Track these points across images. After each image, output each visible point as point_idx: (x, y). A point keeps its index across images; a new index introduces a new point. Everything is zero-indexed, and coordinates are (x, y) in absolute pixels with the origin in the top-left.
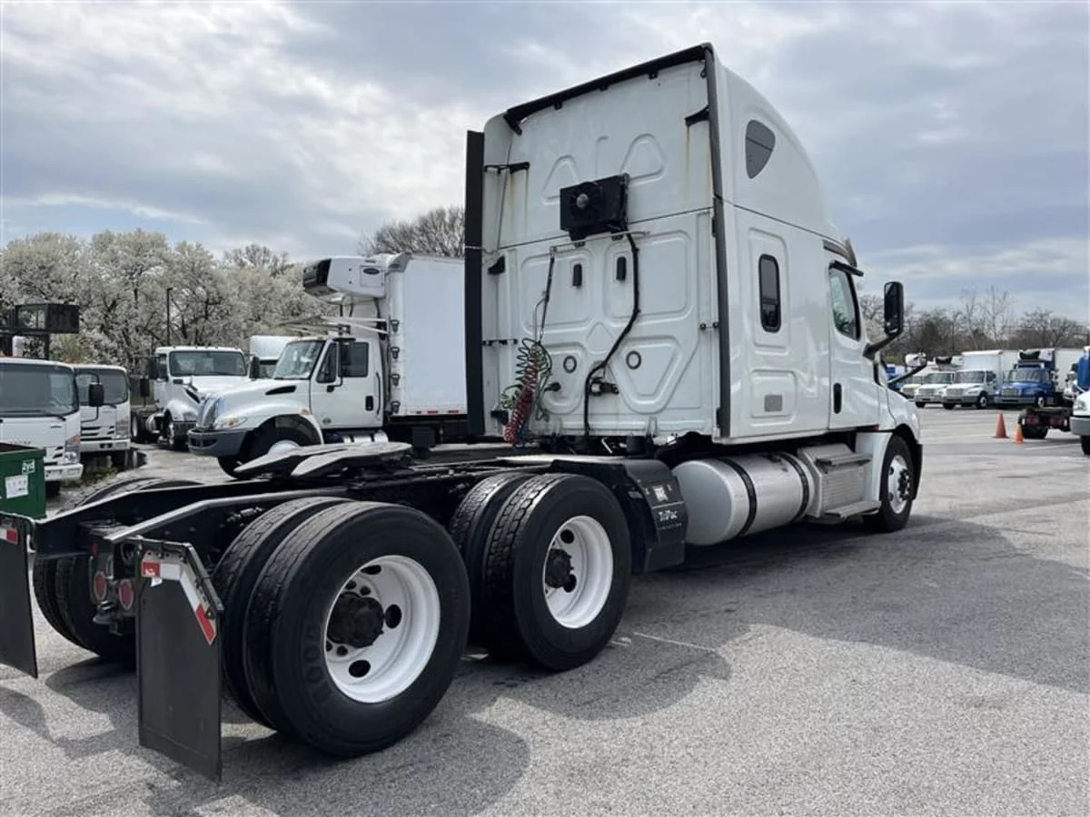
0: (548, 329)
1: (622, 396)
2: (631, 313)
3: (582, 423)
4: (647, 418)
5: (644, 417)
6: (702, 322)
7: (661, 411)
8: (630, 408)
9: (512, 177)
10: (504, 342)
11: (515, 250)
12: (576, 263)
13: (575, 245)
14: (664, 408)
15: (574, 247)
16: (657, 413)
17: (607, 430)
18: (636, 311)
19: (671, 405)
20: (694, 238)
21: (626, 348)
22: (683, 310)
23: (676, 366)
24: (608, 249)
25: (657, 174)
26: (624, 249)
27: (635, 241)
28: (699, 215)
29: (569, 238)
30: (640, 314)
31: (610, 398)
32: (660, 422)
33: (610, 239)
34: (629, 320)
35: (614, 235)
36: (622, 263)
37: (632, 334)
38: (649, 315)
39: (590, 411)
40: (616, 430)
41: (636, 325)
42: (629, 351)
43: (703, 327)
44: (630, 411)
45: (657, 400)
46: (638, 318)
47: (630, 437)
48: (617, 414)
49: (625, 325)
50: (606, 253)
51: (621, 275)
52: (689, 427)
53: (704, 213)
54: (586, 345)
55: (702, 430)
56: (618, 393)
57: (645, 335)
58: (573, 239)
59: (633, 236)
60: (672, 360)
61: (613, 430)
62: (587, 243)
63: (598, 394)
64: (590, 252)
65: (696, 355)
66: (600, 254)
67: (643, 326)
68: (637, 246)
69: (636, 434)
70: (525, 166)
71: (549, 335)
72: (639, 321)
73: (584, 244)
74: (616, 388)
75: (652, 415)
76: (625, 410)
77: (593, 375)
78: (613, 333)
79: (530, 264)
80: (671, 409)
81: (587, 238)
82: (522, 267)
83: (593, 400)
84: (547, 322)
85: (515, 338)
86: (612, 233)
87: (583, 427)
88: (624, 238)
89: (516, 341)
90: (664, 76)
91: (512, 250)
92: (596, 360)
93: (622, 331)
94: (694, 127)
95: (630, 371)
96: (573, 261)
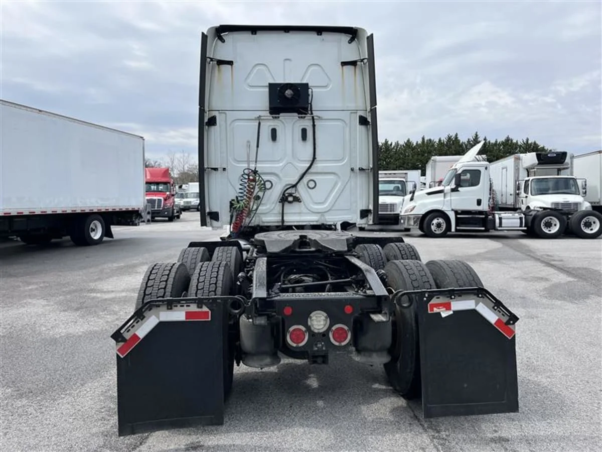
0: (259, 164)
1: (304, 202)
2: (311, 159)
3: (281, 218)
4: (319, 215)
5: (317, 214)
6: (352, 167)
7: (327, 212)
8: (309, 210)
9: (219, 68)
10: (216, 169)
11: (225, 113)
12: (273, 127)
14: (330, 210)
15: (271, 118)
16: (325, 212)
17: (294, 222)
18: (314, 158)
19: (333, 209)
20: (349, 125)
21: (307, 177)
22: (341, 160)
23: (338, 187)
24: (296, 122)
25: (326, 87)
26: (307, 123)
27: (315, 121)
28: (352, 113)
29: (268, 112)
30: (315, 160)
31: (296, 204)
32: (326, 217)
33: (297, 117)
34: (310, 163)
35: (300, 115)
36: (304, 131)
37: (311, 170)
38: (320, 161)
39: (285, 212)
40: (299, 222)
41: (314, 165)
42: (309, 179)
43: (352, 170)
44: (308, 212)
45: (327, 205)
46: (315, 162)
47: (308, 226)
48: (300, 213)
49: (308, 165)
50: (294, 124)
51: (304, 136)
52: (343, 219)
53: (354, 113)
54: (281, 175)
55: (350, 220)
56: (301, 202)
57: (319, 171)
58: (271, 113)
59: (315, 118)
60: (335, 185)
61: (297, 222)
62: (280, 118)
63: (290, 202)
64: (283, 123)
65: (349, 184)
66: (289, 124)
67: (318, 166)
68: (315, 123)
69: (312, 223)
70: (230, 63)
71: (260, 167)
72: (316, 164)
73: (279, 117)
74: (300, 199)
75: (322, 213)
76: (305, 211)
77: (287, 192)
78: (299, 169)
79: (237, 123)
80: (334, 210)
81: (281, 114)
82: (230, 124)
83: (287, 205)
84: (258, 159)
85: (224, 167)
86: (299, 114)
87: (281, 220)
88: (306, 118)
89: (224, 169)
90: (326, 36)
91: (221, 113)
92: (287, 183)
93: (306, 168)
94: (346, 68)
95: (309, 190)
96: (271, 125)
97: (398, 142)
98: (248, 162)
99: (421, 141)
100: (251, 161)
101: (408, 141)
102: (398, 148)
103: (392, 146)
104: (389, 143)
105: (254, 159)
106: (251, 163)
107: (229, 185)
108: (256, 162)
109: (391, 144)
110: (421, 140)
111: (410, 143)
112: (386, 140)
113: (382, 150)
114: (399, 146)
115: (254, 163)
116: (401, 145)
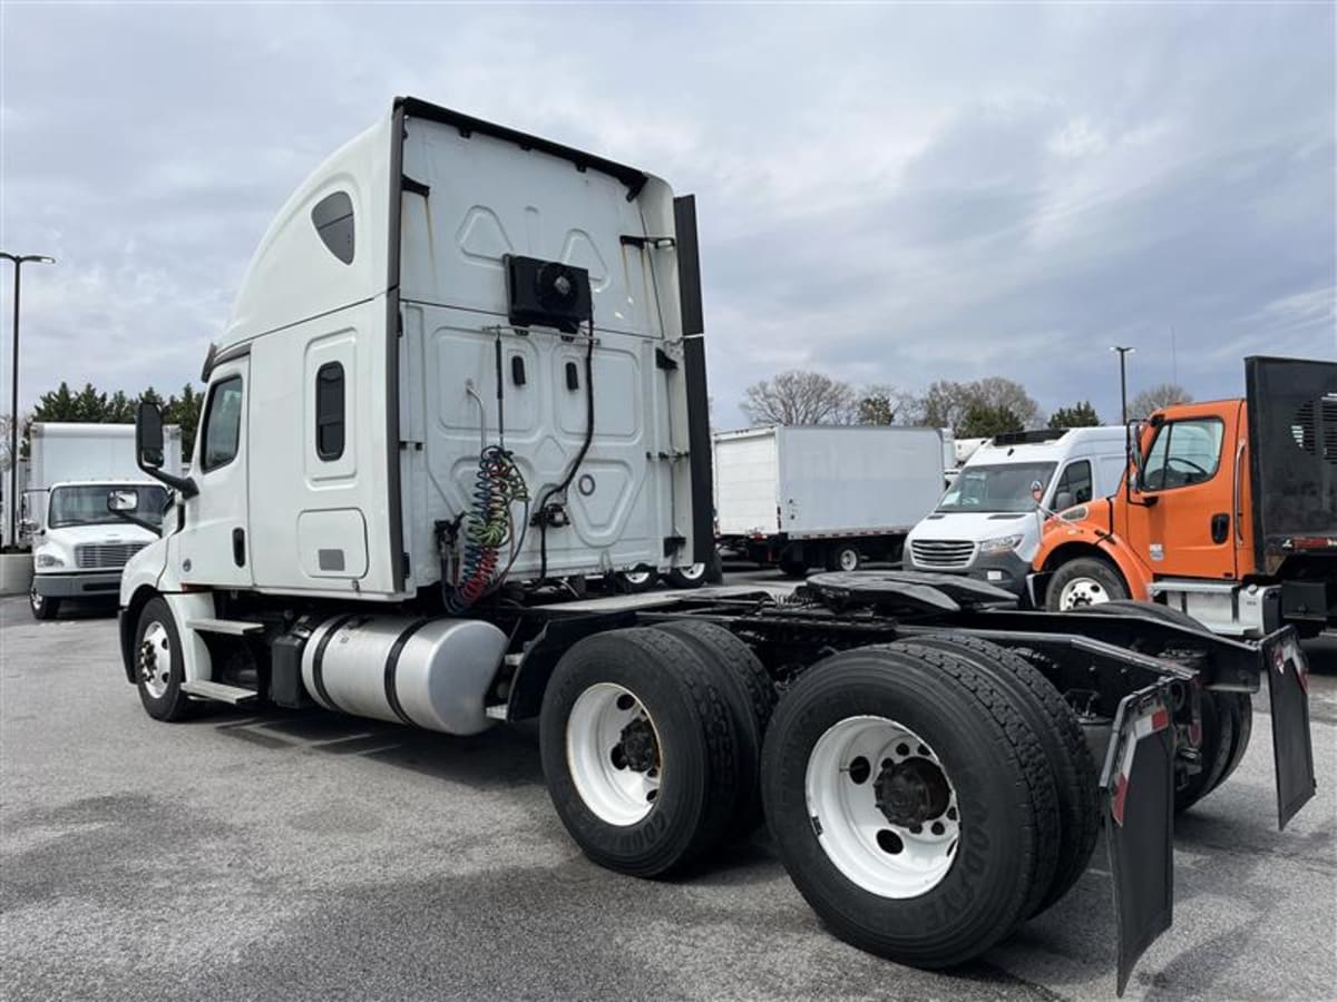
1: (575, 526)
2: (587, 431)
3: (541, 562)
4: (599, 551)
5: (596, 551)
6: (648, 450)
7: (613, 544)
8: (583, 541)
13: (516, 331)
14: (619, 540)
15: (513, 333)
16: (609, 545)
17: (558, 570)
18: (591, 429)
19: (622, 537)
20: (641, 364)
21: (582, 472)
22: (631, 436)
23: (628, 493)
24: (556, 348)
25: (600, 280)
26: (575, 355)
27: (593, 350)
28: (644, 342)
29: (507, 319)
30: (593, 433)
31: (561, 529)
32: (613, 556)
33: (559, 338)
34: (585, 438)
35: (562, 334)
36: (571, 368)
37: (588, 455)
38: (602, 435)
39: (548, 547)
40: (567, 568)
41: (592, 445)
42: (584, 475)
44: (581, 545)
45: (612, 529)
46: (592, 439)
48: (567, 549)
49: (582, 443)
50: (553, 351)
51: (572, 384)
52: (639, 559)
53: (648, 341)
54: (534, 463)
55: (650, 561)
56: (569, 523)
57: (600, 457)
58: (512, 322)
59: (595, 344)
60: (625, 486)
62: (531, 334)
63: (556, 526)
64: (534, 345)
65: (644, 487)
66: (545, 352)
67: (597, 446)
68: (593, 355)
69: (588, 571)
70: (423, 190)
72: (593, 442)
73: (527, 334)
74: (570, 519)
75: (604, 548)
76: (575, 542)
77: (548, 502)
78: (566, 449)
79: (446, 337)
80: (626, 540)
81: (532, 327)
82: (433, 336)
83: (550, 532)
84: (505, 427)
85: (419, 441)
86: (562, 331)
87: (540, 567)
88: (575, 342)
89: (418, 446)
90: (592, 176)
91: (411, 307)
92: (548, 482)
93: (579, 450)
94: (628, 248)
95: (582, 497)
96: (512, 350)
97: (121, 392)
98: (483, 430)
99: (183, 395)
100: (491, 430)
101: (150, 393)
102: (123, 410)
103: (107, 403)
104: (98, 395)
105: (497, 426)
106: (488, 433)
107: (431, 483)
108: (501, 431)
109: (104, 398)
110: (183, 393)
111: (154, 398)
112: (89, 386)
113: (79, 412)
114: (126, 405)
115: (497, 433)
116: (131, 402)
